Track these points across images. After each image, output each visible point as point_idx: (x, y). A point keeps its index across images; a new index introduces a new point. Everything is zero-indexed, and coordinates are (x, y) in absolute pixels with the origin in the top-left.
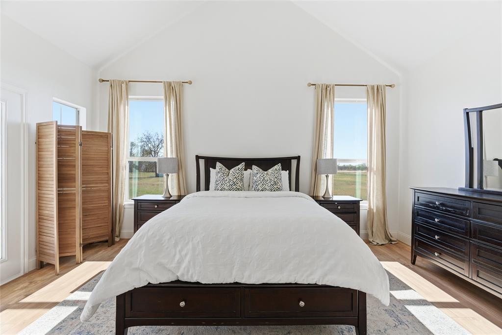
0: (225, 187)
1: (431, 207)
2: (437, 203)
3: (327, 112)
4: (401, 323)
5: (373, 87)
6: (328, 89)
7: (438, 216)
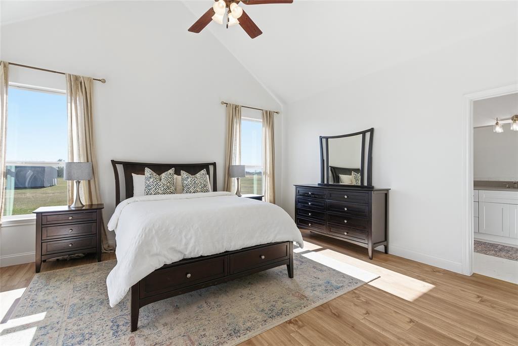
0: (159, 191)
1: (306, 196)
2: (310, 193)
3: (236, 127)
4: (302, 262)
5: (266, 112)
6: (237, 109)
7: (310, 201)
